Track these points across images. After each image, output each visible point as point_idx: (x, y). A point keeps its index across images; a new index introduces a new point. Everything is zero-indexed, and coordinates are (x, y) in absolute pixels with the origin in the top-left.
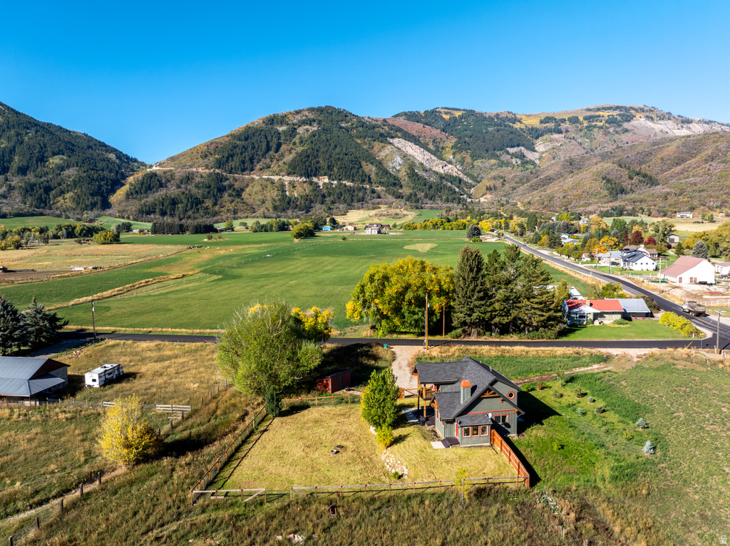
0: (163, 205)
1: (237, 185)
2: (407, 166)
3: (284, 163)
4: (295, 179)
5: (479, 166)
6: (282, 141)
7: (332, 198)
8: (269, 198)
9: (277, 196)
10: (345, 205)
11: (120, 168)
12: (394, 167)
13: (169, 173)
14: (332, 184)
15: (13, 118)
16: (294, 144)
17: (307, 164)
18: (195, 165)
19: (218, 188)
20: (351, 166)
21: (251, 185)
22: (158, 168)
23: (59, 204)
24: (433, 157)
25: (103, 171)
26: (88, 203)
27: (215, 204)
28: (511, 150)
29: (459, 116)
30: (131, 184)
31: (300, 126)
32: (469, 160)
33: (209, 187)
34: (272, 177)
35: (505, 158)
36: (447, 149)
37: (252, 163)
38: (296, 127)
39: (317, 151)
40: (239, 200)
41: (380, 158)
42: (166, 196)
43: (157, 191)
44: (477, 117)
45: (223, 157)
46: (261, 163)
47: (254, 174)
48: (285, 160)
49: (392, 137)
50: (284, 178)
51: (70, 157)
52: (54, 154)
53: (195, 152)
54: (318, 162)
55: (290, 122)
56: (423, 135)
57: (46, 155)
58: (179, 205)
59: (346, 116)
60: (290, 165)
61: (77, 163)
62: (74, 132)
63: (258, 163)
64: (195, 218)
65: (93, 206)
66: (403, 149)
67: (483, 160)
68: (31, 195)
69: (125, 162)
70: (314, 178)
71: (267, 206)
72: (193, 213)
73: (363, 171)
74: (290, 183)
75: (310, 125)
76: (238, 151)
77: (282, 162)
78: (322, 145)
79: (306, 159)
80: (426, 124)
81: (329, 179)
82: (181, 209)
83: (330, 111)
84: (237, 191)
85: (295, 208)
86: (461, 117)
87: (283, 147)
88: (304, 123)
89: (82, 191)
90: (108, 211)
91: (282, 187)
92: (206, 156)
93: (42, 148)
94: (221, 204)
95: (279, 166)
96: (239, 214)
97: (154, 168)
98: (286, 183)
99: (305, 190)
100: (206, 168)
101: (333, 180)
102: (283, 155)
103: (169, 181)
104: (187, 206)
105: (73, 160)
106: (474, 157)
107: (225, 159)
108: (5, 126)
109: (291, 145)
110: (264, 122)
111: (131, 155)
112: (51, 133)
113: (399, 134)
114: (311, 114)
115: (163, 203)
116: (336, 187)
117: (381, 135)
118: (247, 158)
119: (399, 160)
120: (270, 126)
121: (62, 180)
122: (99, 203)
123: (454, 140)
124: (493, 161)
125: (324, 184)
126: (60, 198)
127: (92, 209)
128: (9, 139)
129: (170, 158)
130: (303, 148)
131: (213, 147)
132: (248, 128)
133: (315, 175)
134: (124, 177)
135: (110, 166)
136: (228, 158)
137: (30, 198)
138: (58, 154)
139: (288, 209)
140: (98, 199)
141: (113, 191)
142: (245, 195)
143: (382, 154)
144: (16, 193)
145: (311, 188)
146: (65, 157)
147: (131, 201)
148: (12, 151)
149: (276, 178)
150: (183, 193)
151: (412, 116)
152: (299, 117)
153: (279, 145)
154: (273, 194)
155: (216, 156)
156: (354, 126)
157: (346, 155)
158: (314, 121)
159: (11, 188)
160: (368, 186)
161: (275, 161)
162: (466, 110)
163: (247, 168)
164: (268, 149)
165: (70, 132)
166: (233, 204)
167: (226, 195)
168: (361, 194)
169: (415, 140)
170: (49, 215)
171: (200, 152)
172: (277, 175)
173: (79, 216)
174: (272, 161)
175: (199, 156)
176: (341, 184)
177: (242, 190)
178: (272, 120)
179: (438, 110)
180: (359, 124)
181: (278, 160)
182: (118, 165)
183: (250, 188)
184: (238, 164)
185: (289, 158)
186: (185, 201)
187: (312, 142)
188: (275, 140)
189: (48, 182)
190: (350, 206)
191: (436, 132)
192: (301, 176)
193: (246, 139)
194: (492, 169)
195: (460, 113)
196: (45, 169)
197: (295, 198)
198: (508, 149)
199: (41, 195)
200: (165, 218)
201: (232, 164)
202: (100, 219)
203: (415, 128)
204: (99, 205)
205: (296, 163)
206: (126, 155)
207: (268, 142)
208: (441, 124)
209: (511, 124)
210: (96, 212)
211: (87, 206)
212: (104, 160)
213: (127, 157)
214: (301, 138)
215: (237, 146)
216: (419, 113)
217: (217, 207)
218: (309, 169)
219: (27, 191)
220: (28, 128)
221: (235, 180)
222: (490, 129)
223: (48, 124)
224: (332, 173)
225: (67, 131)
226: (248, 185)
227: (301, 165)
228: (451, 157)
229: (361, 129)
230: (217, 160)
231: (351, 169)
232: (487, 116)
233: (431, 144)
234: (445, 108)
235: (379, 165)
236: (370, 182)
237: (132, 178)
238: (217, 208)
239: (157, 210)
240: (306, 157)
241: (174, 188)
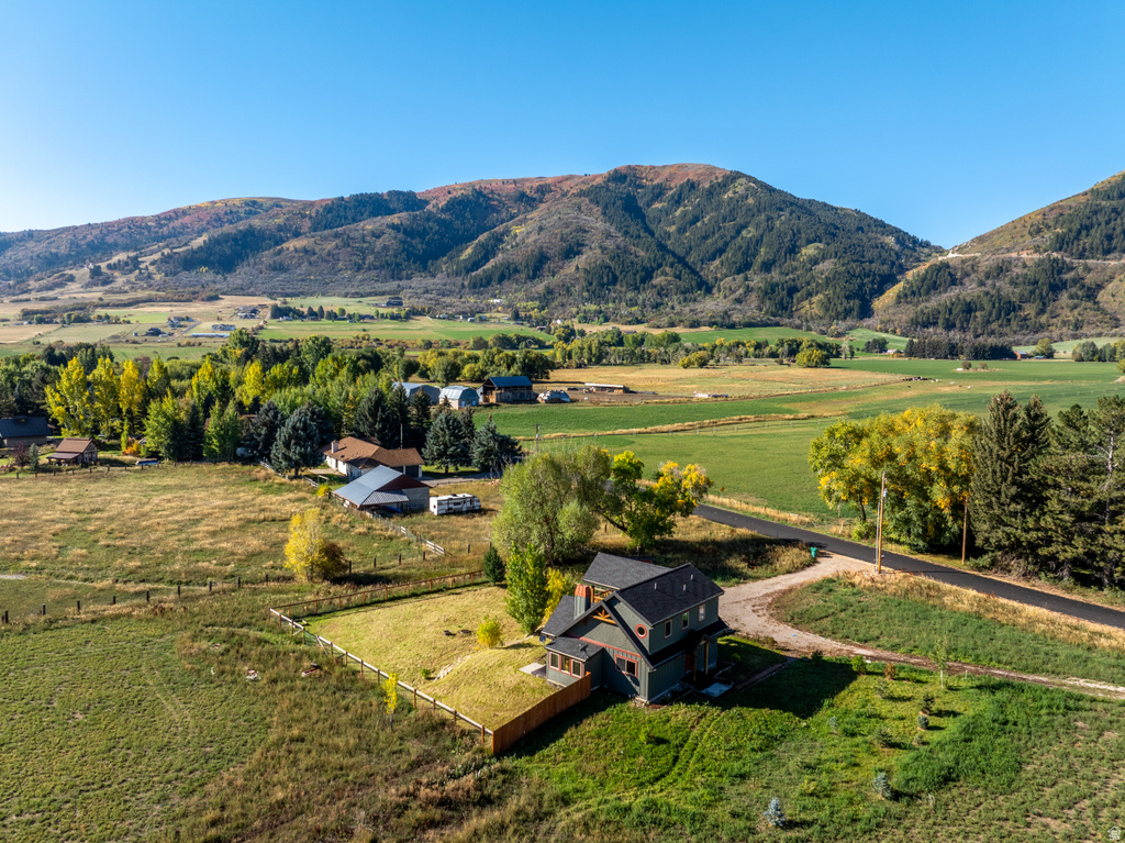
0: (950, 313)
1: (1090, 279)
11: (898, 257)
13: (970, 263)
15: (765, 197)
18: (1017, 248)
19: (1052, 283)
21: (1118, 277)
22: (956, 255)
23: (803, 311)
25: (871, 262)
26: (840, 309)
27: (1041, 312)
30: (908, 282)
33: (1036, 282)
40: (1090, 304)
42: (958, 299)
43: (946, 291)
45: (1070, 230)
51: (828, 244)
52: (809, 242)
53: (1019, 226)
57: (798, 244)
58: (978, 314)
61: (836, 253)
62: (842, 209)
64: (1001, 335)
65: (847, 313)
68: (770, 299)
69: (909, 248)
72: (1000, 326)
76: (1102, 218)
82: (979, 320)
84: (1089, 289)
89: (834, 293)
90: (868, 321)
92: (1039, 231)
93: (794, 235)
94: (1052, 312)
96: (1085, 330)
97: (950, 255)
100: (1036, 252)
103: (968, 275)
104: (990, 314)
105: (832, 248)
107: (1072, 235)
108: (755, 210)
111: (921, 237)
112: (811, 214)
115: (950, 310)
118: (1119, 230)
121: (813, 277)
122: (856, 309)
126: (806, 303)
127: (845, 318)
128: (757, 226)
129: (977, 238)
131: (1053, 215)
134: (903, 270)
135: (884, 255)
136: (1079, 232)
137: (768, 303)
138: (812, 242)
140: (855, 303)
141: (881, 292)
142: (1103, 296)
144: (753, 297)
146: (821, 246)
147: (903, 307)
148: (759, 241)
150: (987, 293)
155: (1058, 230)
159: (749, 290)
163: (1115, 248)
165: (836, 209)
166: (1076, 312)
167: (1064, 298)
170: (786, 325)
171: (1028, 225)
173: (824, 328)
175: (1026, 233)
177: (1100, 287)
182: (896, 254)
183: (1116, 282)
184: (1097, 241)
186: (988, 307)
189: (794, 280)
193: (1121, 197)
196: (795, 264)
199: (782, 299)
200: (951, 333)
201: (1086, 241)
202: (854, 332)
204: (855, 313)
206: (914, 237)
210: (849, 322)
211: (838, 314)
212: (877, 247)
213: (915, 241)
215: (1104, 208)
217: (1045, 316)
219: (766, 293)
220: (781, 210)
221: (1088, 269)
223: (810, 201)
225: (833, 208)
226: (1112, 278)
230: (1058, 236)
237: (913, 271)
238: (1043, 319)
239: (940, 321)
241: (974, 285)
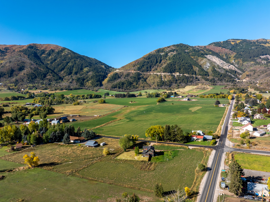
0: (119, 85)
1: (145, 77)
2: (212, 67)
3: (162, 68)
4: (166, 74)
5: (245, 65)
6: (162, 59)
7: (180, 81)
8: (156, 82)
9: (159, 81)
10: (185, 84)
11: (106, 71)
12: (206, 68)
13: (122, 73)
14: (180, 75)
15: (73, 55)
16: (167, 60)
17: (171, 68)
18: (131, 70)
19: (138, 78)
20: (188, 68)
21: (150, 77)
22: (118, 71)
23: (87, 85)
24: (224, 62)
25: (100, 72)
26: (96, 84)
27: (137, 84)
28: (262, 57)
29: (239, 43)
30: (109, 77)
31: (169, 52)
32: (241, 62)
33: (135, 78)
34: (158, 73)
35: (259, 60)
36: (232, 58)
37: (151, 68)
38: (168, 53)
39: (175, 62)
40: (145, 82)
41: (201, 64)
42: (121, 82)
43: (118, 80)
44: (247, 42)
46: (154, 68)
47: (151, 72)
48: (163, 67)
49: (207, 55)
50: (162, 74)
51: (90, 68)
52: (85, 67)
53: (130, 64)
54: (175, 67)
55: (165, 51)
56: (221, 52)
57: (83, 67)
58: (125, 85)
59: (188, 47)
60: (164, 69)
61: (92, 70)
62: (91, 58)
63: (153, 68)
64: (130, 89)
65: (97, 85)
66: (211, 59)
67: (248, 62)
68: (79, 82)
69: (108, 68)
70: (173, 73)
71: (155, 85)
72: (129, 87)
73: (193, 70)
74: (164, 75)
75: (173, 52)
76: (146, 64)
77: (162, 67)
78: (177, 60)
79: (171, 66)
80: (223, 47)
81: (179, 73)
82: (125, 86)
83: (181, 46)
84: (145, 79)
85: (165, 85)
86: (240, 43)
87: (163, 61)
88: (171, 51)
89: (94, 80)
90: (102, 87)
91: (161, 77)
92: (134, 66)
93: (82, 65)
94: (139, 84)
95: (160, 69)
96: (145, 88)
97: (117, 71)
98: (163, 76)
99: (170, 78)
100: (134, 71)
101: (181, 74)
102: (162, 65)
103: (122, 76)
104: (127, 85)
105: (91, 69)
106: (244, 61)
107: (141, 67)
108: (71, 58)
109: (165, 61)
110: (156, 52)
112: (85, 60)
113: (210, 53)
114: (174, 47)
115: (119, 84)
116: (182, 76)
117: (202, 54)
118: (149, 66)
119: (208, 64)
120: (158, 53)
121: (88, 76)
122: (99, 84)
123: (235, 54)
124: (252, 63)
125: (177, 75)
126: (87, 83)
127: (97, 86)
128: (72, 62)
129: (122, 67)
130: (170, 61)
131: (137, 62)
132: (150, 54)
133: (174, 72)
134: (107, 74)
135: (103, 70)
136: (142, 67)
137: (78, 83)
138: (86, 67)
139: (163, 86)
140: (99, 83)
141: (103, 80)
142: (147, 80)
143: (202, 62)
144: (74, 81)
145: (172, 77)
146: (89, 68)
147: (109, 83)
148: (73, 66)
149: (159, 74)
150: (126, 80)
151: (217, 44)
152: (169, 49)
153: (161, 61)
154: (157, 80)
155: (138, 66)
156: (191, 51)
157: (187, 63)
158: (175, 50)
159: (73, 80)
160: (194, 76)
161: (159, 67)
162: (242, 40)
163: (149, 70)
164: (157, 62)
165: (90, 58)
166: (143, 84)
167: (141, 80)
168: (191, 79)
169: (217, 55)
170: (84, 89)
171: (132, 64)
172: (159, 72)
173: (93, 89)
174: (158, 67)
175: (132, 66)
176: (184, 75)
177: (147, 78)
178: (159, 51)
179: (229, 40)
180: (193, 50)
181: (160, 67)
182: (105, 70)
183: (149, 78)
184: (145, 69)
185: (164, 66)
186: (127, 83)
187: (173, 59)
188: (159, 59)
189: (83, 77)
190: (187, 84)
191: (227, 51)
192: (168, 73)
193: (149, 59)
194: (251, 66)
195: (239, 41)
196: (83, 73)
197: (166, 81)
198: (261, 56)
199: (81, 82)
200: (120, 89)
201: (143, 69)
202: (99, 90)
203: (217, 49)
204: (99, 85)
205: (167, 68)
206: (108, 65)
207: (157, 59)
208: (230, 47)
209: (263, 45)
210: (98, 87)
211: (95, 85)
212: (101, 68)
214: (169, 57)
215: (146, 61)
216: (220, 42)
217: (138, 85)
218: (172, 70)
219: (78, 81)
220: (78, 58)
221: (144, 75)
222: (253, 48)
223: (83, 56)
224: (180, 71)
225: (89, 58)
226: (149, 77)
227: (168, 69)
228: (233, 61)
229: (193, 52)
230: (138, 67)
231: (188, 69)
232: (252, 41)
233: (224, 56)
234: (233, 39)
235: (200, 67)
236: (196, 74)
237: (109, 74)
238: (137, 86)
239: (117, 87)
240: (171, 65)
241: (123, 78)
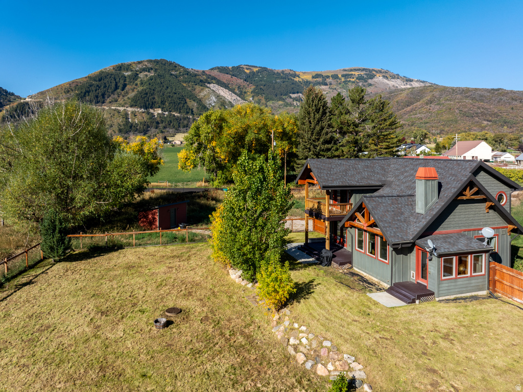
2: (220, 104)
3: (128, 98)
4: (136, 110)
5: (271, 106)
6: (127, 83)
7: (164, 124)
8: (115, 123)
9: (122, 122)
10: (174, 129)
12: (210, 104)
13: (38, 103)
14: (164, 114)
16: (136, 85)
17: (146, 99)
18: (60, 98)
20: (178, 101)
22: (30, 100)
24: (239, 98)
28: (293, 96)
29: (256, 71)
30: (7, 111)
31: (141, 72)
32: (263, 101)
34: (119, 108)
35: (289, 100)
36: (248, 93)
37: (103, 97)
38: (138, 73)
39: (154, 90)
41: (200, 97)
44: (269, 72)
45: (82, 92)
46: (110, 98)
47: (104, 105)
48: (129, 96)
49: (209, 83)
50: (128, 109)
53: (59, 88)
54: (154, 98)
55: (133, 69)
56: (231, 83)
59: (175, 67)
60: (133, 100)
63: (108, 98)
66: (217, 91)
67: (274, 101)
69: (4, 95)
70: (150, 109)
71: (114, 129)
73: (187, 106)
74: (132, 112)
75: (149, 72)
76: (93, 89)
77: (127, 97)
78: (157, 87)
79: (145, 95)
80: (233, 75)
81: (162, 111)
83: (164, 63)
85: (136, 131)
86: (258, 72)
87: (128, 87)
88: (144, 70)
91: (126, 116)
92: (68, 92)
95: (124, 100)
97: (27, 100)
98: (129, 113)
99: (144, 118)
101: (165, 111)
102: (127, 93)
106: (267, 99)
107: (83, 94)
109: (134, 86)
110: (114, 69)
111: (9, 90)
113: (214, 82)
114: (149, 64)
116: (167, 116)
117: (201, 81)
118: (100, 94)
119: (214, 98)
120: (118, 72)
123: (253, 87)
124: (281, 103)
125: (158, 114)
129: (40, 92)
130: (142, 88)
131: (74, 85)
132: (102, 72)
133: (152, 108)
134: (3, 105)
136: (85, 94)
139: (130, 131)
143: (202, 94)
145: (148, 117)
149: (122, 109)
151: (223, 70)
152: (140, 66)
153: (125, 86)
154: (119, 120)
155: (76, 92)
156: (181, 74)
157: (175, 94)
158: (152, 69)
160: (191, 117)
161: (121, 97)
162: (261, 67)
163: (99, 101)
164: (116, 88)
168: (185, 122)
169: (226, 86)
171: (63, 88)
172: (122, 106)
174: (119, 97)
175: (63, 92)
176: (171, 115)
178: (120, 68)
179: (241, 66)
180: (185, 73)
181: (124, 96)
184: (92, 98)
185: (132, 95)
187: (150, 84)
188: (122, 81)
190: (178, 131)
191: (240, 81)
192: (141, 108)
193: (100, 80)
194: (280, 108)
195: (257, 69)
197: (136, 124)
198: (291, 95)
203: (225, 78)
205: (137, 98)
206: (5, 90)
207: (116, 83)
208: (244, 76)
209: (293, 78)
213: (6, 92)
214: (141, 80)
215: (93, 85)
216: (228, 68)
218: (147, 103)
222: (278, 81)
224: (164, 106)
227: (141, 100)
228: (251, 99)
229: (186, 76)
230: (77, 94)
231: (179, 104)
232: (276, 72)
233: (236, 89)
234: (247, 65)
235: (200, 102)
236: (192, 113)
237: (8, 106)
240: (145, 94)
